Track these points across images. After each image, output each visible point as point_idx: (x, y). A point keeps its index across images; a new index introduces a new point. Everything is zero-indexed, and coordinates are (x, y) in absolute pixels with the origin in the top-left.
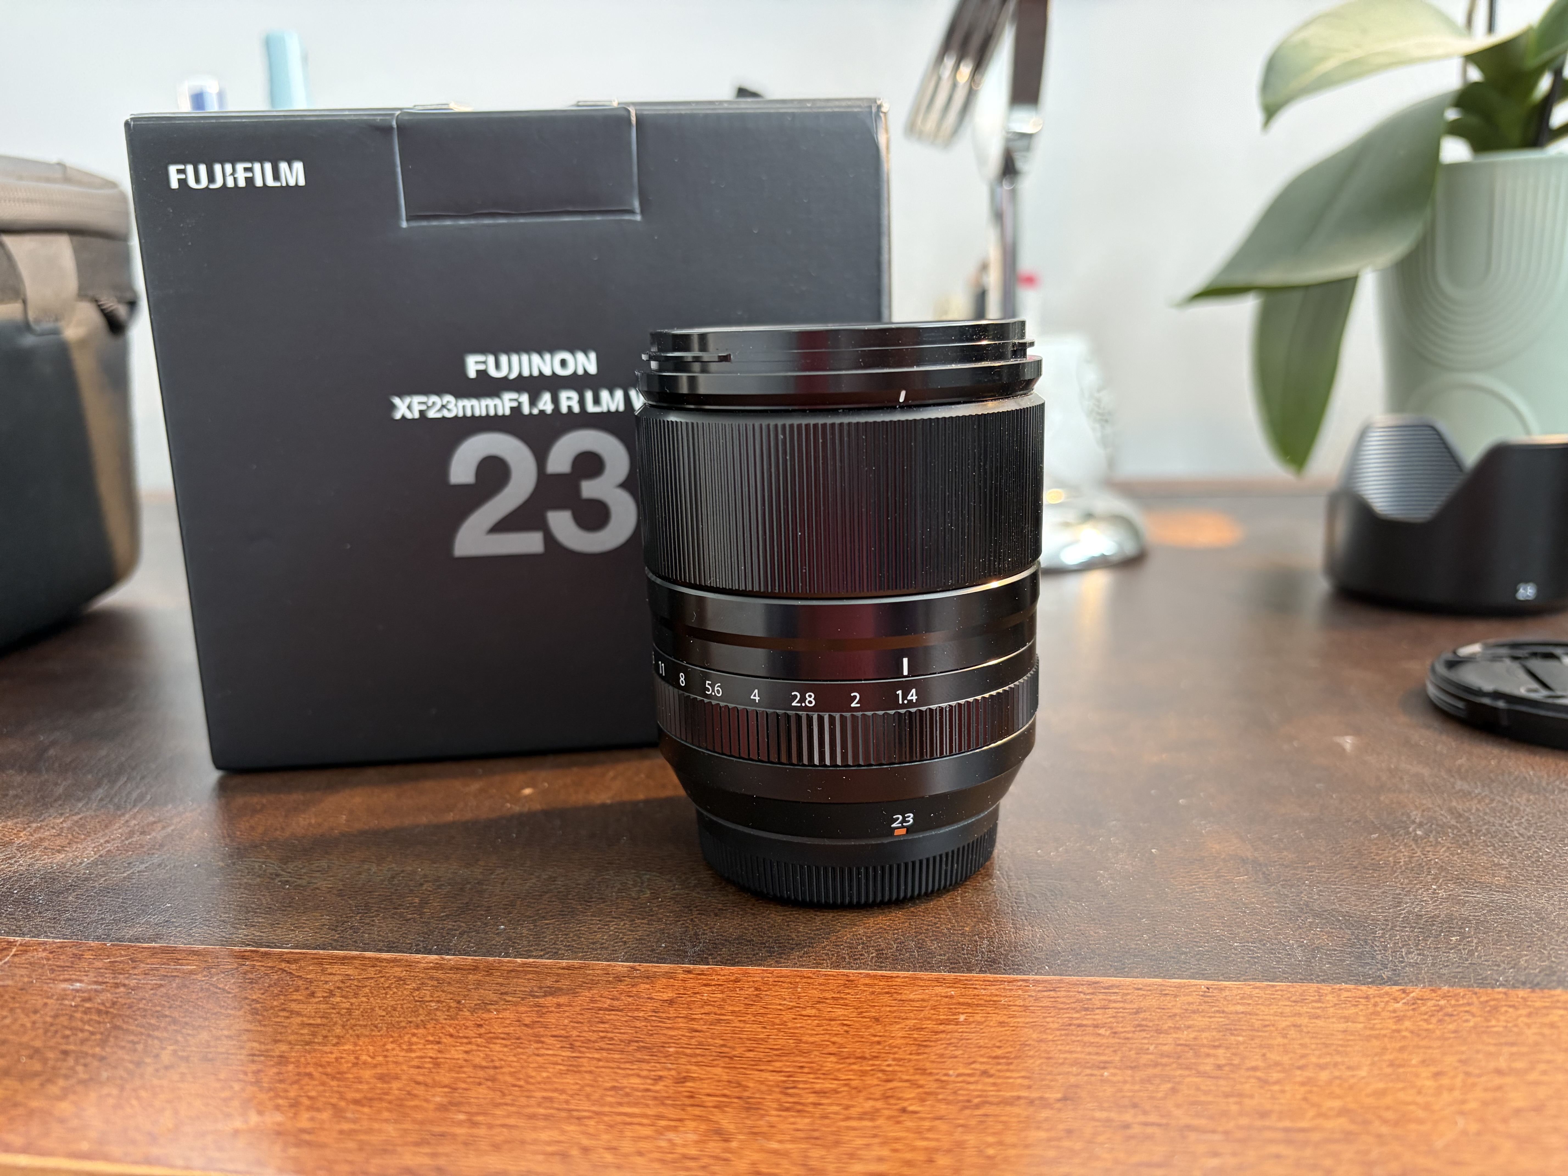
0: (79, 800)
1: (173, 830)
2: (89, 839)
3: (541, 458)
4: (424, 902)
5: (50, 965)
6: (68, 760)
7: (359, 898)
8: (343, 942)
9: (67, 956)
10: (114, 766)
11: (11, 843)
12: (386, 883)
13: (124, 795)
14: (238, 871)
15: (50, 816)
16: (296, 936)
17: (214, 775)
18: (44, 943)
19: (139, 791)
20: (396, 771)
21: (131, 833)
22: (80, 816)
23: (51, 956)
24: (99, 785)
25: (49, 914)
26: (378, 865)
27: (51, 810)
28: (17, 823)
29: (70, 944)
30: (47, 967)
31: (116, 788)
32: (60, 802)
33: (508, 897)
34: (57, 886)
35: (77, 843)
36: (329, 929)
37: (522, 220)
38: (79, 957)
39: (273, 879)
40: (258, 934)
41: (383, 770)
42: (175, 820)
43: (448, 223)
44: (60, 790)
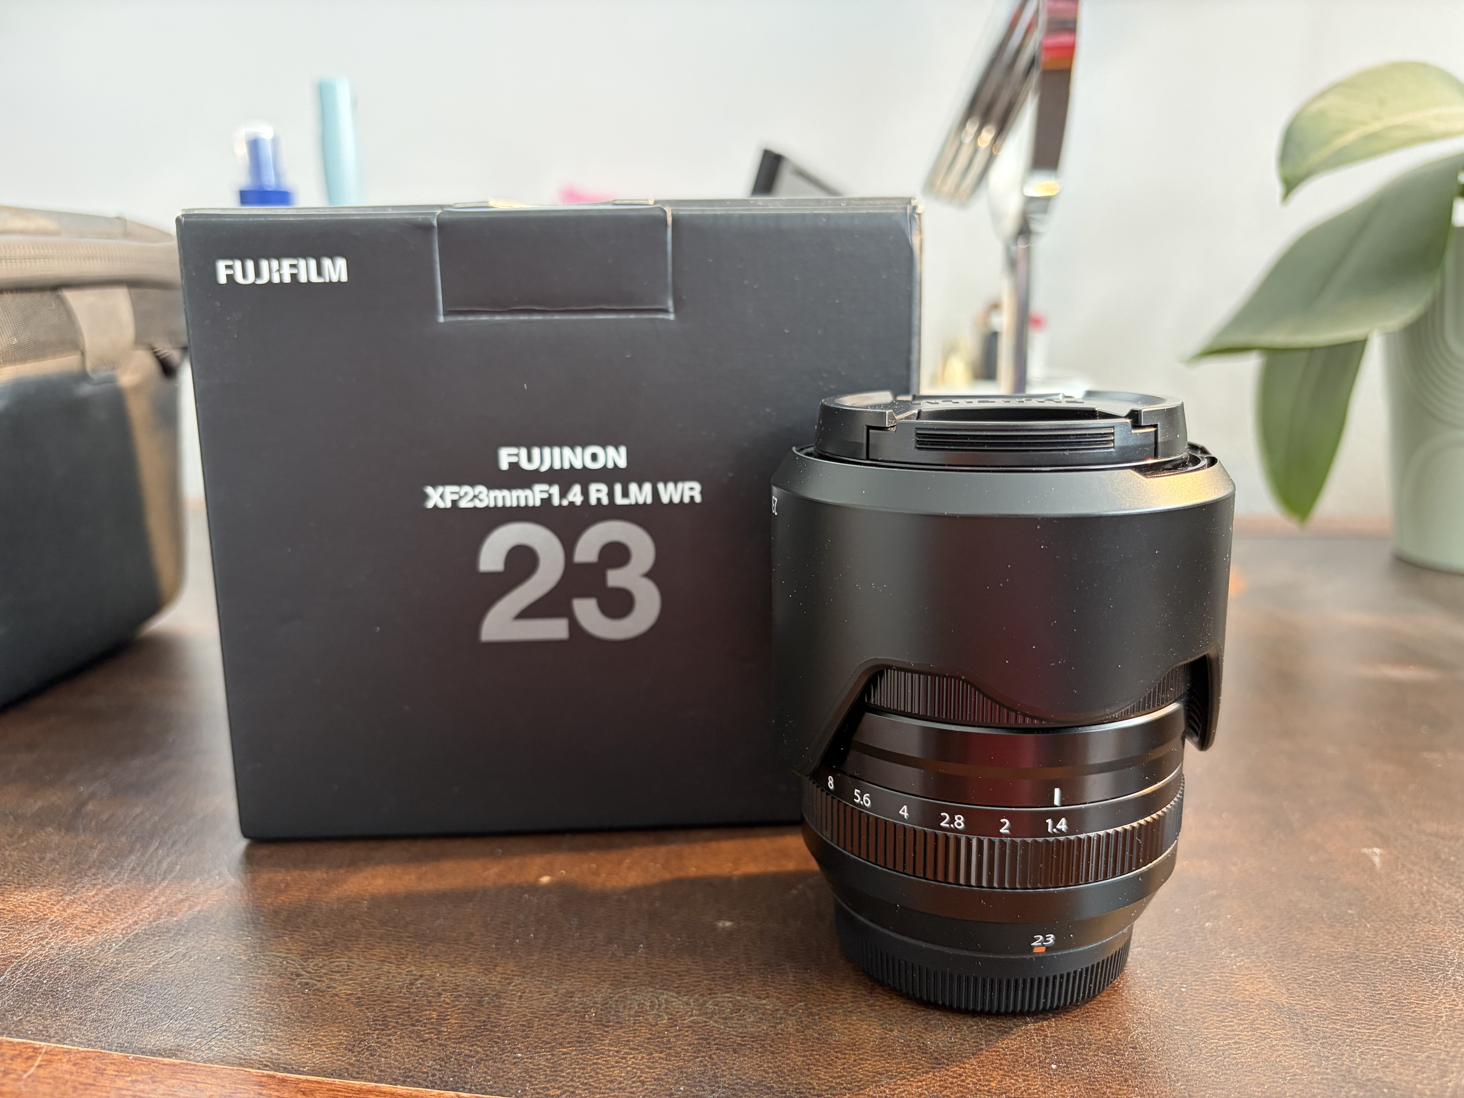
0: (112, 868)
1: (199, 912)
2: (119, 918)
3: (569, 548)
4: (442, 1018)
5: (74, 1081)
6: (104, 817)
7: (378, 1008)
8: (359, 1067)
9: (90, 1069)
10: (148, 826)
11: (44, 919)
12: (404, 990)
13: (155, 864)
14: (260, 967)
15: (83, 887)
16: (313, 1057)
17: (242, 844)
18: (69, 1052)
19: (169, 859)
20: (417, 847)
21: (159, 914)
22: (112, 889)
23: (74, 1069)
24: (131, 851)
25: (74, 1013)
26: (398, 966)
27: (86, 880)
28: (51, 894)
29: (93, 1055)
30: (69, 1084)
31: (147, 856)
32: (93, 870)
33: (525, 1016)
34: (84, 978)
35: (107, 922)
36: (346, 1049)
37: (557, 317)
38: (100, 1072)
39: (293, 980)
40: (276, 1051)
41: (405, 844)
42: (203, 898)
43: (484, 318)
44: (95, 855)
